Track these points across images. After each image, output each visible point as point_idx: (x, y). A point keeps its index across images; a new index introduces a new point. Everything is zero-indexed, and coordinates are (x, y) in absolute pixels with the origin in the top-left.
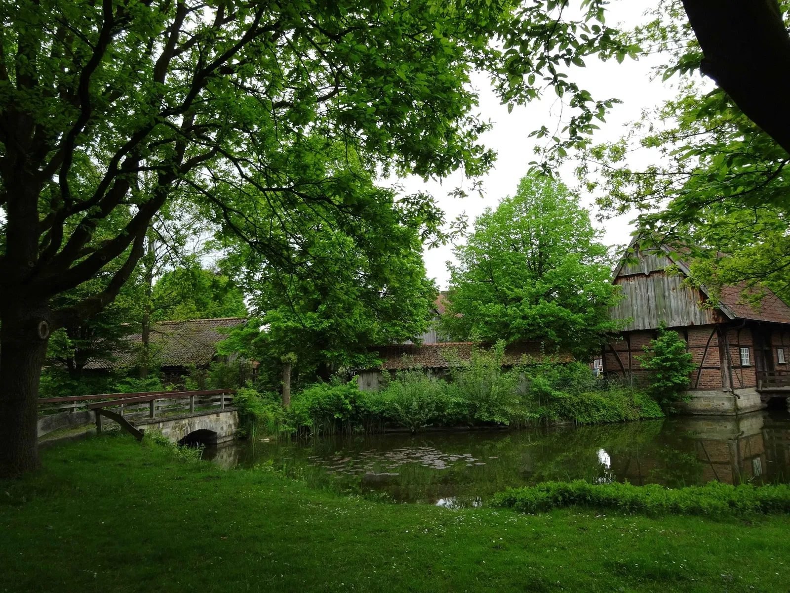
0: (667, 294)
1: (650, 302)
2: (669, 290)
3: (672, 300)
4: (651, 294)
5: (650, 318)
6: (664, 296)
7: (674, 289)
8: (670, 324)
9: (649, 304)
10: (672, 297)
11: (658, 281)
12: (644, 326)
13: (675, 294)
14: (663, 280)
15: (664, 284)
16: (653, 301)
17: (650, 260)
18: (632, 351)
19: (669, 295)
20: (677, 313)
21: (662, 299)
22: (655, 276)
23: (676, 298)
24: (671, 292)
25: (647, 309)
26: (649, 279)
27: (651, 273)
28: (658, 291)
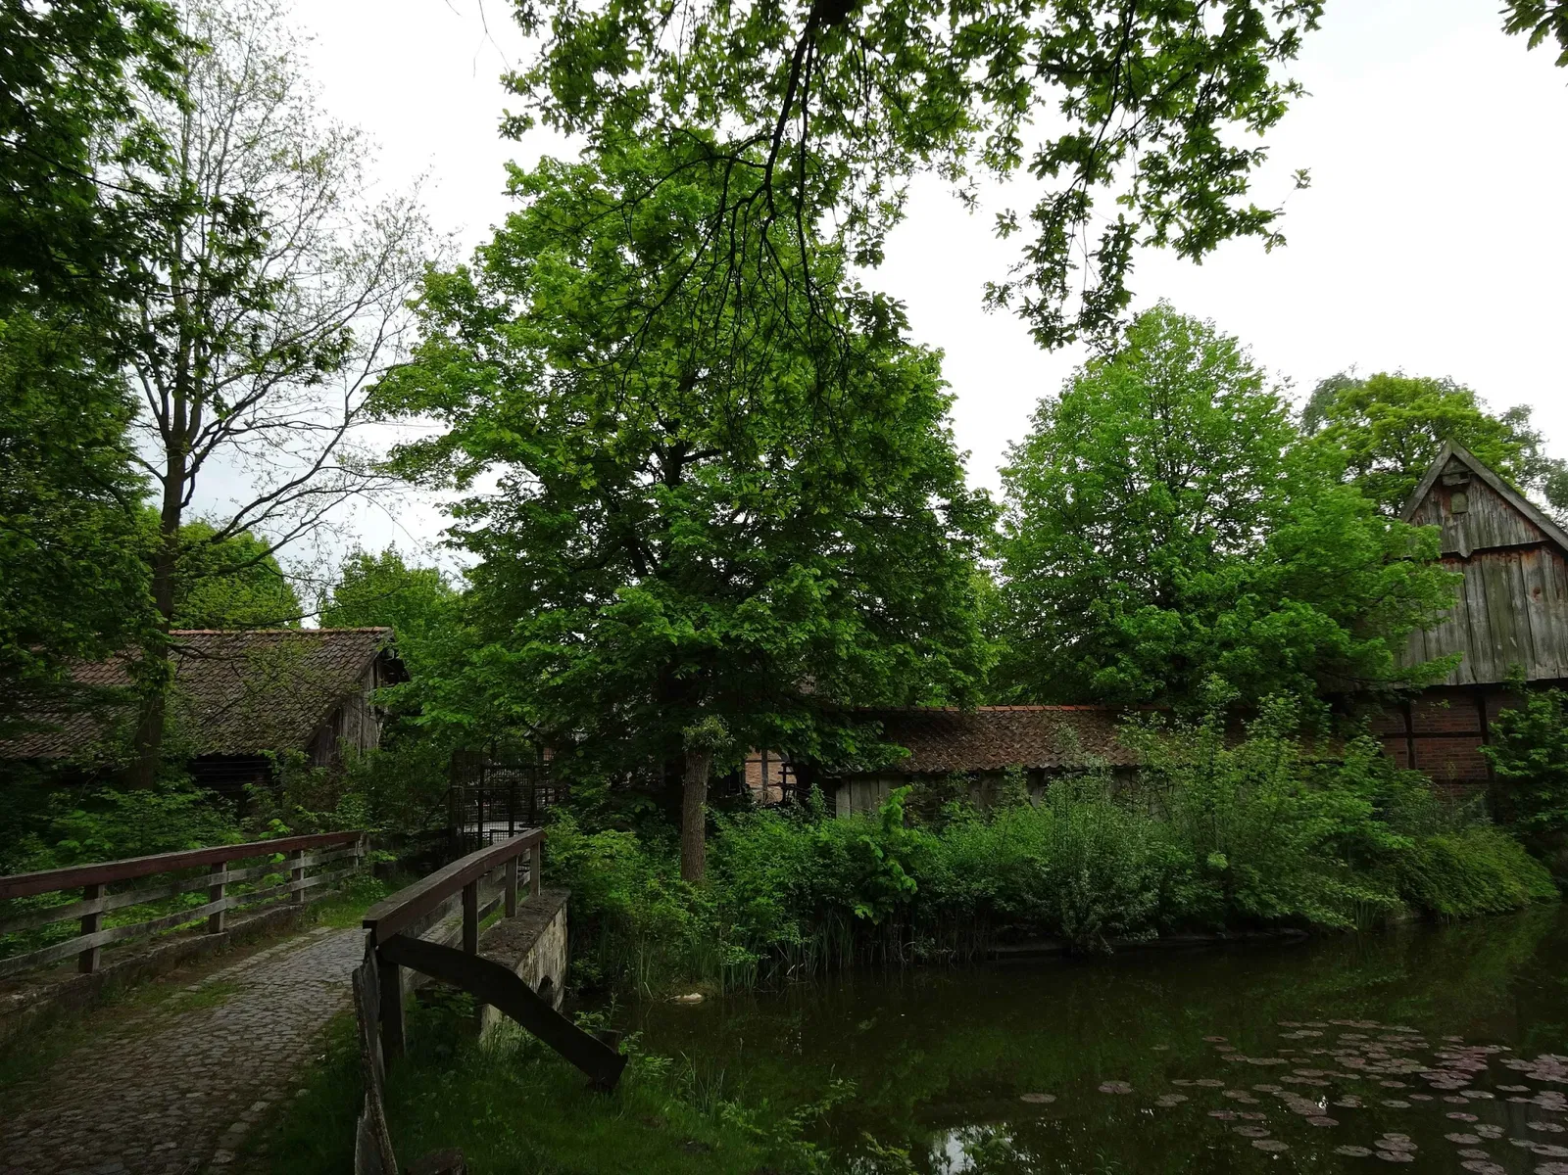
0: (1518, 602)
1: (1474, 621)
2: (1524, 593)
3: (1535, 619)
4: (1476, 602)
5: (1473, 658)
6: (1511, 609)
7: (1537, 592)
8: (1531, 672)
9: (1470, 626)
10: (1532, 610)
11: (1495, 572)
12: (1458, 677)
13: (1541, 604)
14: (1508, 571)
15: (1510, 579)
16: (1482, 618)
17: (1473, 525)
18: (1417, 736)
19: (1526, 607)
20: (1549, 648)
21: (1504, 615)
22: (1487, 561)
23: (1545, 613)
24: (1530, 599)
25: (1464, 638)
26: (1468, 568)
27: (1475, 552)
28: (1493, 595)
